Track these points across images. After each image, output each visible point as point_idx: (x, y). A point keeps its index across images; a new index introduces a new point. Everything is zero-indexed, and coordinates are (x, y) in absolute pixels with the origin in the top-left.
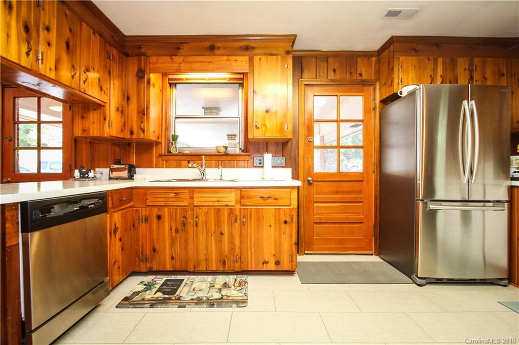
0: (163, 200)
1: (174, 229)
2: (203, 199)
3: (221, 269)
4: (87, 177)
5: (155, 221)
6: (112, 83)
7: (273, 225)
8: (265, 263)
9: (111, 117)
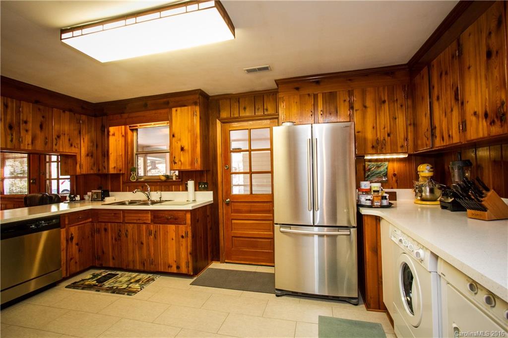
0: (107, 218)
1: (114, 239)
2: (130, 218)
3: (142, 269)
4: (75, 200)
5: (103, 232)
6: (82, 139)
7: (174, 238)
8: (170, 266)
9: (82, 161)
